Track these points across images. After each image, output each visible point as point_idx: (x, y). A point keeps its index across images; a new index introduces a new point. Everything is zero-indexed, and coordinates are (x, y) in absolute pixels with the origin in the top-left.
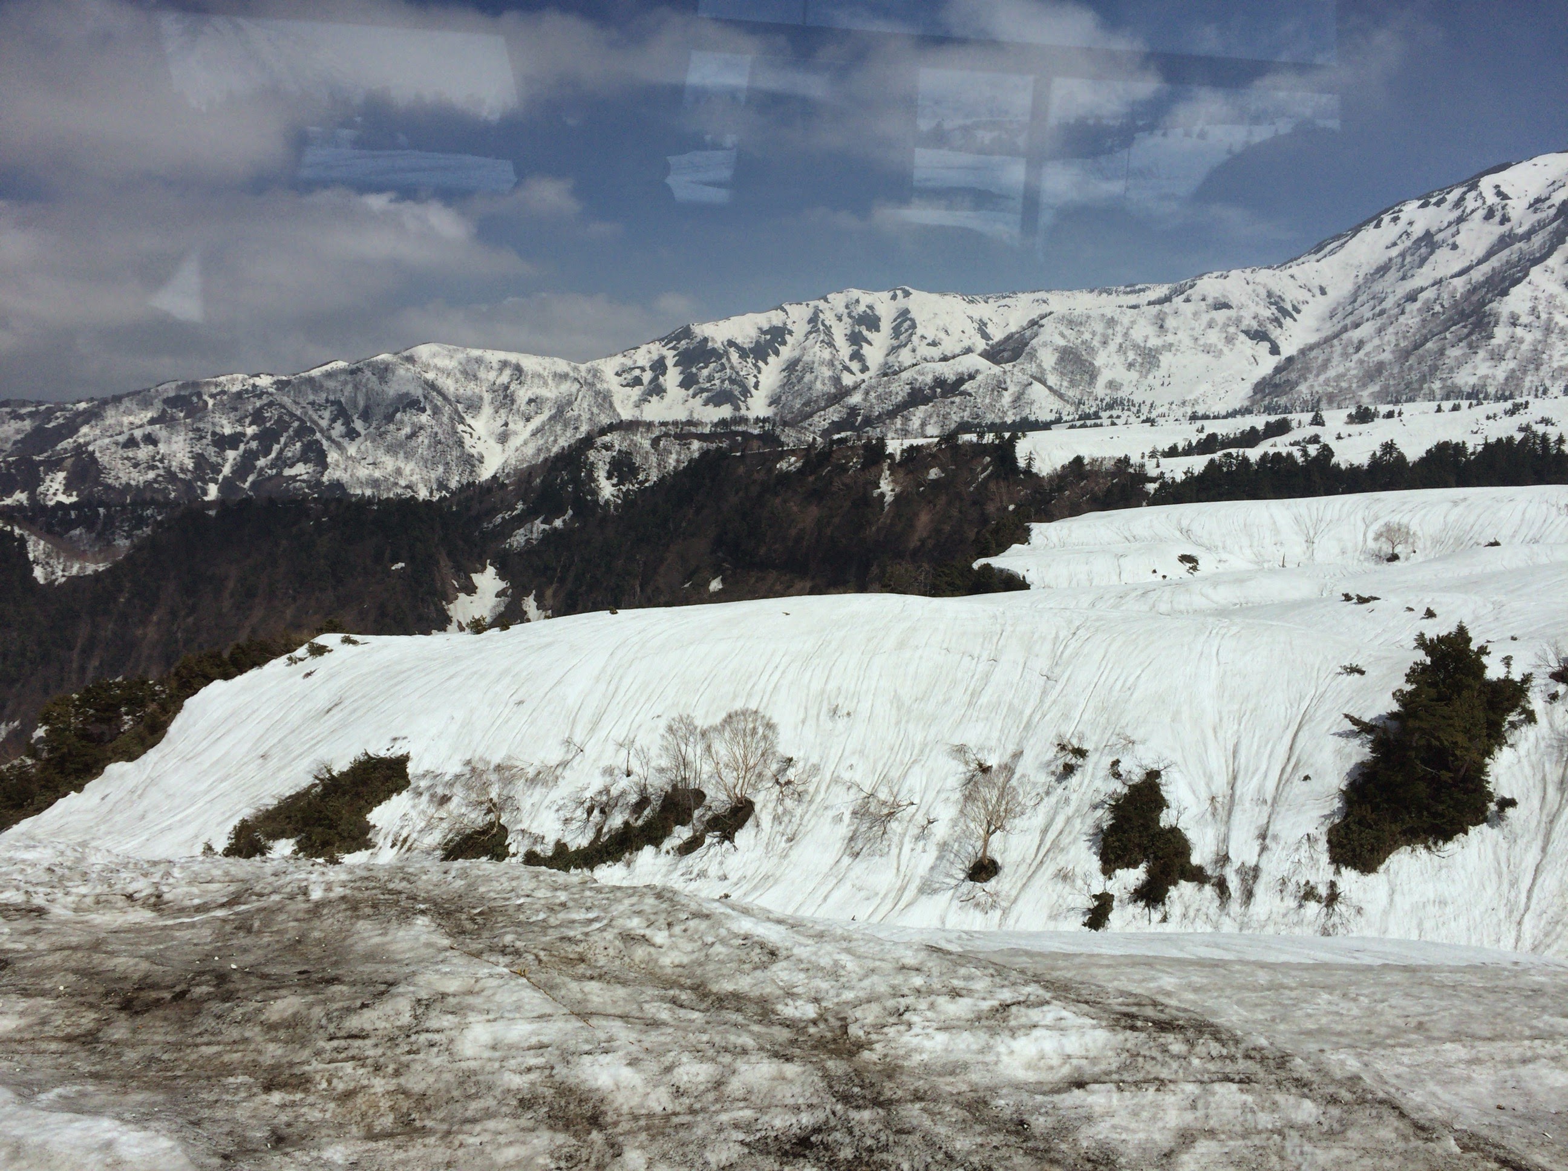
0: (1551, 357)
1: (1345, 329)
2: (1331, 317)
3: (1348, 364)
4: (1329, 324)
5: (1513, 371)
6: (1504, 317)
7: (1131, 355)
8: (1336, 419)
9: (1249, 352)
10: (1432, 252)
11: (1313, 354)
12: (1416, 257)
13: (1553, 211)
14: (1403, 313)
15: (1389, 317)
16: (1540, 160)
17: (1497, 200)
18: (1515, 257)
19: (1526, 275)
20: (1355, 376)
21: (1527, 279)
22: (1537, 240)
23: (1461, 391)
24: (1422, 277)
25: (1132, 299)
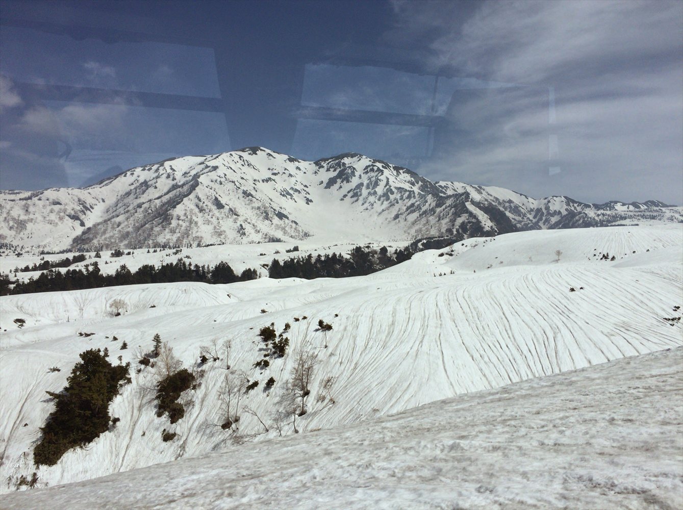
0: (192, 232)
1: (113, 217)
2: (107, 212)
3: (114, 232)
4: (106, 215)
5: (179, 237)
6: (175, 217)
7: (11, 223)
8: (106, 255)
9: (71, 225)
10: (147, 189)
11: (99, 227)
12: (141, 190)
13: (191, 178)
14: (136, 212)
15: (130, 214)
16: (187, 158)
17: (171, 171)
18: (178, 193)
19: (182, 201)
20: (117, 237)
21: (182, 202)
22: (186, 188)
23: (160, 245)
24: (144, 198)
25: (12, 197)
